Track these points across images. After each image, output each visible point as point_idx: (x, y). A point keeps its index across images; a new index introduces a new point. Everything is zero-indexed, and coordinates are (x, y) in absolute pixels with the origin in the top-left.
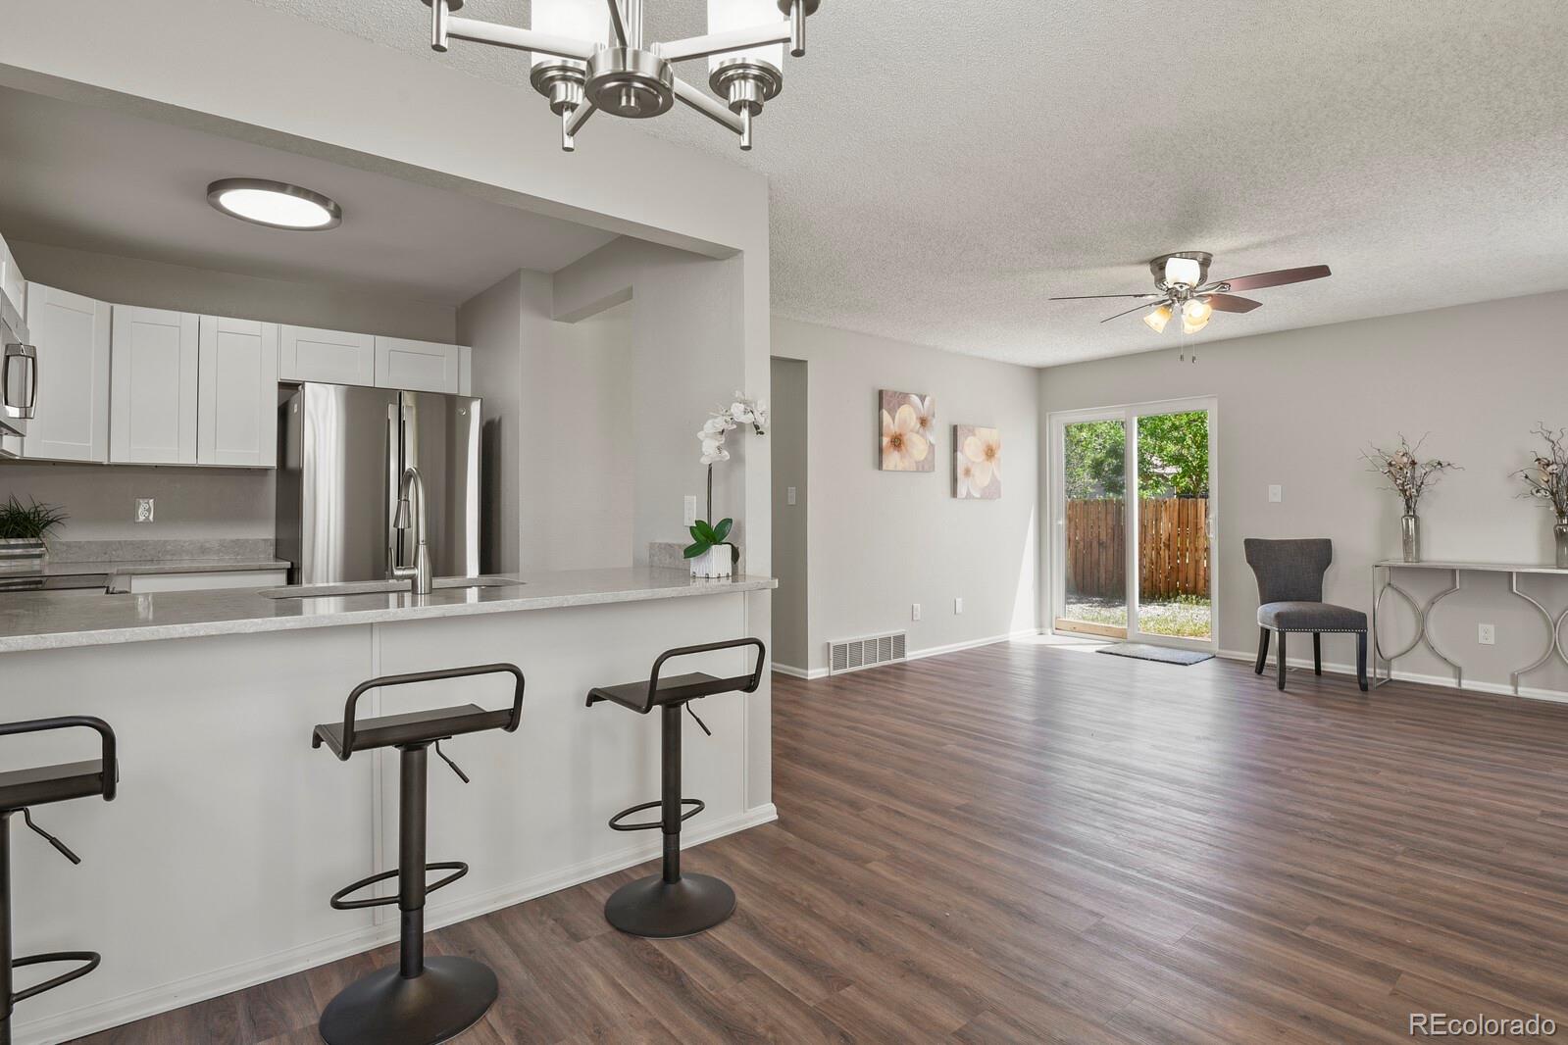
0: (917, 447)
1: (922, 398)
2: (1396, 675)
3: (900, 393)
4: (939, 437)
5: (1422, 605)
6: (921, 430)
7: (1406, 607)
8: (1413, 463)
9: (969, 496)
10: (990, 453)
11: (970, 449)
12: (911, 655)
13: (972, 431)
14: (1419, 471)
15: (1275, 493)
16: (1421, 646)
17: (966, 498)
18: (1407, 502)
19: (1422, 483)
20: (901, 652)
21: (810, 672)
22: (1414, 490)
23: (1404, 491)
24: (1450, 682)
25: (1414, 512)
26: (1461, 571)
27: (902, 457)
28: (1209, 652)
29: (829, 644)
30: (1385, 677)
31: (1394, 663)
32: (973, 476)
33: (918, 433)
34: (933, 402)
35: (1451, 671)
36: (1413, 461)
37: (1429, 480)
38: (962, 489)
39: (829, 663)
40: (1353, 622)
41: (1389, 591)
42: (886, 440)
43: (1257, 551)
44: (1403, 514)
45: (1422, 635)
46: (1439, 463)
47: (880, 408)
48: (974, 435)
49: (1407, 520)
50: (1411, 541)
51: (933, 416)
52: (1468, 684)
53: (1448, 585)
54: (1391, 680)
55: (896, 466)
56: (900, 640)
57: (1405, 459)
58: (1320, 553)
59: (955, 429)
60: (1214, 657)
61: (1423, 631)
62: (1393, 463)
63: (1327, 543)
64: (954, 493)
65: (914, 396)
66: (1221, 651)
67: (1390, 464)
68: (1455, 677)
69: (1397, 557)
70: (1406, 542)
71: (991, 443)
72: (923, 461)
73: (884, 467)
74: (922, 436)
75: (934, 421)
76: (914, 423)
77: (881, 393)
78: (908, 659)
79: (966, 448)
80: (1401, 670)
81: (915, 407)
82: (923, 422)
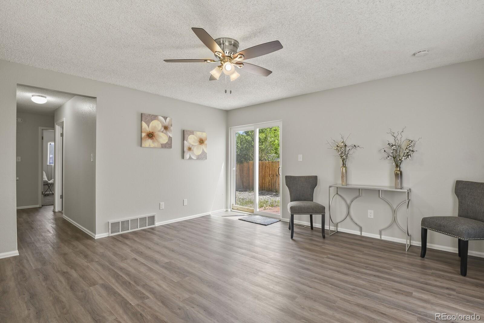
0: (163, 138)
1: (165, 118)
2: (340, 229)
3: (153, 115)
4: (175, 134)
5: (349, 202)
6: (165, 131)
7: (343, 203)
8: (346, 146)
9: (190, 158)
10: (201, 142)
11: (191, 140)
12: (157, 224)
13: (192, 133)
14: (347, 149)
15: (300, 158)
16: (348, 218)
17: (189, 159)
18: (343, 161)
19: (348, 154)
20: (153, 223)
21: (96, 236)
22: (345, 156)
23: (342, 157)
24: (358, 233)
25: (345, 165)
26: (362, 189)
27: (153, 142)
28: (278, 219)
29: (108, 222)
30: (336, 230)
31: (339, 225)
32: (193, 150)
33: (162, 132)
34: (171, 120)
35: (358, 228)
36: (345, 145)
37: (351, 152)
38: (187, 156)
39: (109, 230)
40: (321, 210)
41: (337, 196)
42: (144, 135)
43: (290, 180)
44: (342, 166)
45: (348, 213)
46: (355, 146)
47: (142, 121)
48: (193, 134)
49: (343, 168)
50: (345, 176)
51: (171, 126)
52: (364, 234)
53: (358, 194)
54: (338, 232)
55: (150, 145)
56: (152, 219)
57: (342, 144)
58: (313, 181)
59: (183, 132)
60: (280, 221)
61: (349, 212)
62: (338, 146)
63: (316, 177)
64: (183, 157)
65: (160, 117)
66: (283, 219)
67: (337, 146)
68: (360, 231)
69: (339, 182)
70: (342, 177)
71: (202, 138)
72: (165, 144)
73: (143, 145)
74: (165, 133)
75: (172, 128)
76: (160, 127)
77: (142, 114)
78: (156, 226)
79: (189, 140)
80: (341, 227)
81: (161, 122)
82: (166, 128)
